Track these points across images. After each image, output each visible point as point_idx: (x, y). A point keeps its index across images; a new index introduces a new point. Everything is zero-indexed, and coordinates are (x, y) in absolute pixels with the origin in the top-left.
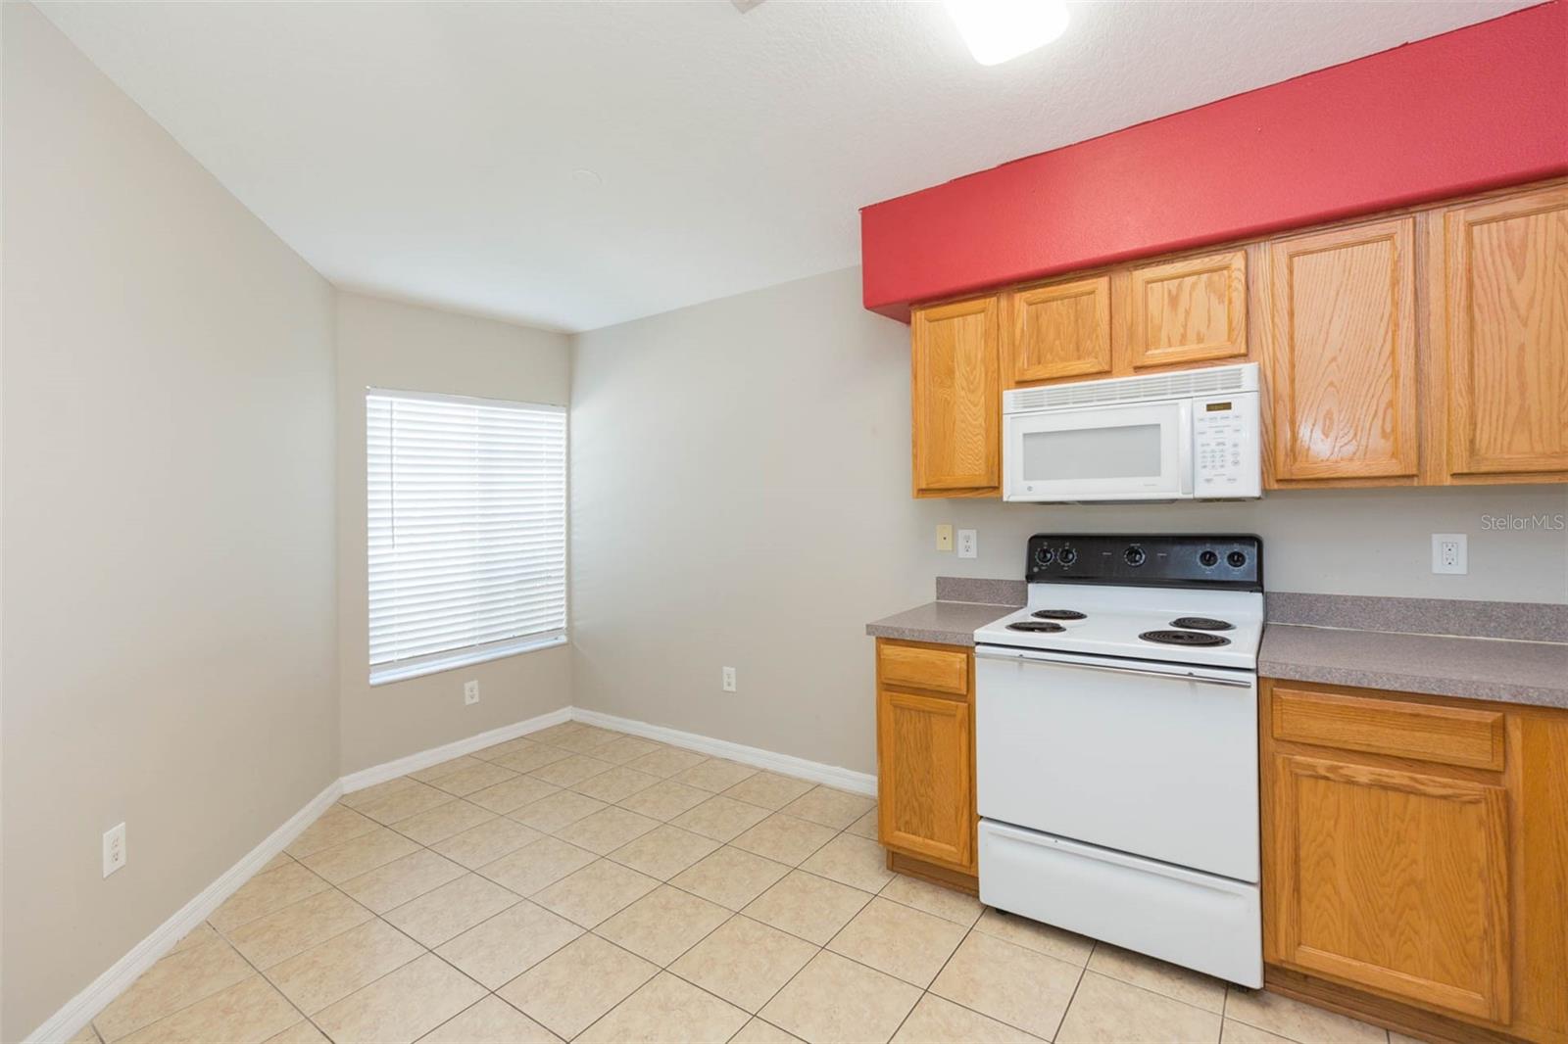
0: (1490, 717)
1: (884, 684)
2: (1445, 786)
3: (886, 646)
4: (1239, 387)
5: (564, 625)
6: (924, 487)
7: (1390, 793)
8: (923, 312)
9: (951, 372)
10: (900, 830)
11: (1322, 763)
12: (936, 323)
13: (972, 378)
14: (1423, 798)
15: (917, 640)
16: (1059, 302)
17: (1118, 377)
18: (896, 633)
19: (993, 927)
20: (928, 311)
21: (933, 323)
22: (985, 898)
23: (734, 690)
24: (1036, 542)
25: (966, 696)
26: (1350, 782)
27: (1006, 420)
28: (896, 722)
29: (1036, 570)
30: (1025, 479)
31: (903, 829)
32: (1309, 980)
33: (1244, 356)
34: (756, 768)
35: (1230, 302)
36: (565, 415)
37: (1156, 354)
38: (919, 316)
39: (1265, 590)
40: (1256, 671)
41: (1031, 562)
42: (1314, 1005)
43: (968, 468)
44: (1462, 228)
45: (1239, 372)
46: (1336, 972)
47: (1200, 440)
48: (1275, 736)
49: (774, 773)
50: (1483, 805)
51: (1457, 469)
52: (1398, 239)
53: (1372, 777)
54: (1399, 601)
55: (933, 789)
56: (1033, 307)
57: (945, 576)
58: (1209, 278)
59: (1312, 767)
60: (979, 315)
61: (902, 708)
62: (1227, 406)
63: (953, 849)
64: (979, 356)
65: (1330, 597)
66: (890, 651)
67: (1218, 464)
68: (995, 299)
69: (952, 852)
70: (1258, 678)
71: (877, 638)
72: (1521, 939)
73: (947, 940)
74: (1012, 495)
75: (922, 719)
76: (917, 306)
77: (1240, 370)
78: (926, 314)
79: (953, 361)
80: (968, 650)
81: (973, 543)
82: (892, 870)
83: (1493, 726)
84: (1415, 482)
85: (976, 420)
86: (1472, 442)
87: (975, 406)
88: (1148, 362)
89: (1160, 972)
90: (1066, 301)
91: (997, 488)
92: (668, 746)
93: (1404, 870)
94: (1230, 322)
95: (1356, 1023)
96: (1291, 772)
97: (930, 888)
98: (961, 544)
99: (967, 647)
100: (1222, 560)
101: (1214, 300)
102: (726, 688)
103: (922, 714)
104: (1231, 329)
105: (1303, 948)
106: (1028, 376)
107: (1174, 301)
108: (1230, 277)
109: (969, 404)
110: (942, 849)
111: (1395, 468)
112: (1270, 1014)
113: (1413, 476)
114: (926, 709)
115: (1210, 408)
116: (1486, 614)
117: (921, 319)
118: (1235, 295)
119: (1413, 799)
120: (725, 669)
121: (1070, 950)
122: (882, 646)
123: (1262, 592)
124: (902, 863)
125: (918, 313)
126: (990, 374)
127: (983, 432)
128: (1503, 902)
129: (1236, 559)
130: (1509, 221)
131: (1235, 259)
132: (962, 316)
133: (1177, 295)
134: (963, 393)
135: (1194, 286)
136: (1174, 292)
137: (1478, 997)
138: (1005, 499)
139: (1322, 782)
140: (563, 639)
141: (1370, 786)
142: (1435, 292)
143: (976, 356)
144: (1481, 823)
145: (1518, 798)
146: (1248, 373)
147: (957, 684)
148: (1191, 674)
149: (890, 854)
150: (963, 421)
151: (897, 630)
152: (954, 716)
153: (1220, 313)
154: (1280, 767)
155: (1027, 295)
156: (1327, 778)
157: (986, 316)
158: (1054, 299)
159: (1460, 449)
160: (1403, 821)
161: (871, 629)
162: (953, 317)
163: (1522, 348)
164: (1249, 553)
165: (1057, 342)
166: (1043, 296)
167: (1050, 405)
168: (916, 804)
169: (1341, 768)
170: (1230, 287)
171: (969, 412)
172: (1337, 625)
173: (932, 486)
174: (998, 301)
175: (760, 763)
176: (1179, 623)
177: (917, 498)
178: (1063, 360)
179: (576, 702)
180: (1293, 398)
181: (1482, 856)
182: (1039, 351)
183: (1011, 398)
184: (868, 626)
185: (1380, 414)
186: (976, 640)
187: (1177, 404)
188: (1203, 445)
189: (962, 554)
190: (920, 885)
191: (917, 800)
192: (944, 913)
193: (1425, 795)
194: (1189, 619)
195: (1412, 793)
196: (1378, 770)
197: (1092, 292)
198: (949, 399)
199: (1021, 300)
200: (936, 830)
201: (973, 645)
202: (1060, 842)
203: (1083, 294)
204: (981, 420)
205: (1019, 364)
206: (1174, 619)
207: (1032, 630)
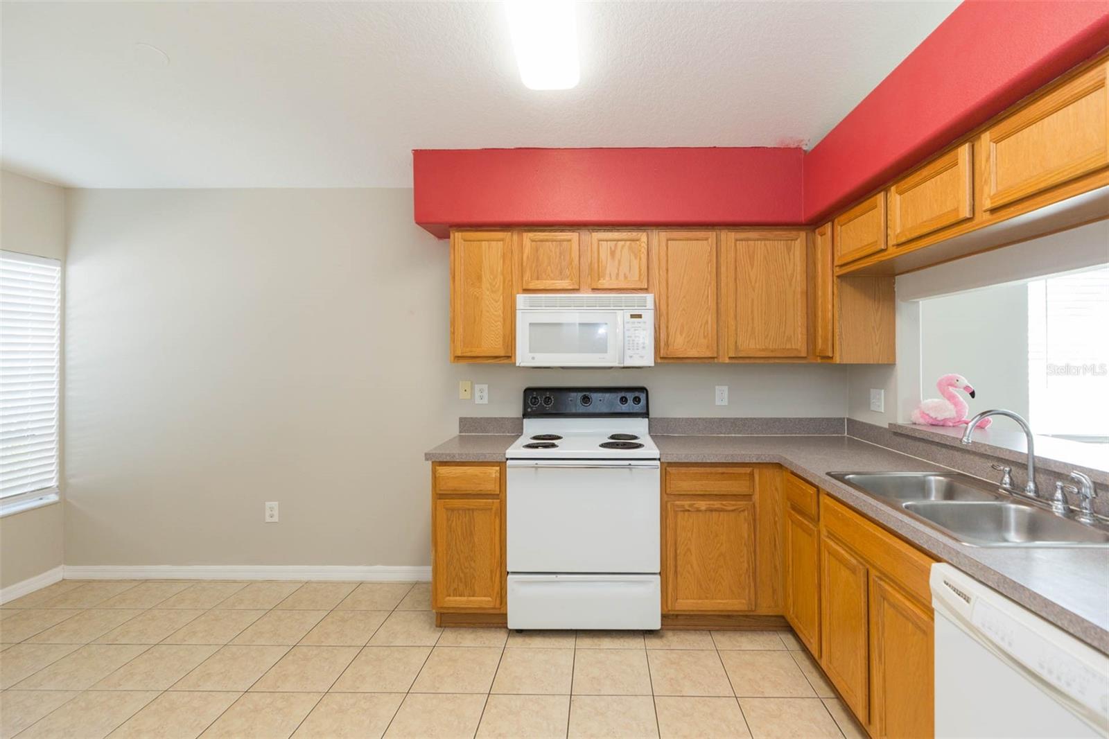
0: (748, 470)
1: (437, 494)
2: (733, 505)
3: (441, 467)
4: (645, 306)
5: (54, 483)
6: (460, 355)
7: (714, 513)
8: (460, 233)
9: (479, 278)
10: (450, 596)
11: (686, 503)
12: (469, 243)
13: (494, 283)
14: (725, 513)
15: (464, 460)
16: (550, 243)
17: (583, 293)
18: (448, 458)
19: (518, 641)
20: (464, 233)
21: (466, 243)
22: (511, 625)
23: (277, 521)
24: (528, 392)
25: (498, 495)
26: (698, 510)
27: (519, 314)
28: (448, 520)
29: (529, 410)
30: (530, 352)
31: (452, 595)
32: (679, 617)
33: (646, 290)
34: (300, 582)
35: (640, 259)
36: (58, 268)
37: (604, 283)
38: (457, 236)
39: (650, 417)
40: (659, 459)
41: (525, 405)
42: (681, 630)
43: (491, 343)
44: (733, 241)
45: (645, 299)
46: (691, 609)
47: (627, 334)
48: (667, 492)
49: (319, 582)
50: (746, 512)
51: (731, 355)
52: (710, 240)
53: (708, 506)
54: (704, 419)
55: (474, 561)
56: (534, 243)
57: (465, 416)
58: (630, 244)
59: (683, 506)
60: (499, 242)
61: (453, 510)
62: (640, 316)
63: (490, 599)
64: (499, 271)
65: (675, 419)
66: (443, 471)
67: (635, 348)
68: (510, 233)
69: (489, 601)
70: (661, 463)
71: (433, 462)
72: (758, 570)
73: (491, 660)
74: (523, 362)
75: (467, 515)
76: (455, 228)
77: (645, 297)
78: (462, 236)
79: (481, 270)
80: (502, 465)
81: (485, 394)
82: (440, 627)
83: (750, 474)
84: (716, 360)
85: (496, 311)
86: (736, 342)
87: (497, 302)
88: (600, 287)
89: (612, 638)
90: (554, 243)
91: (510, 356)
92: (199, 581)
93: (718, 549)
94: (640, 271)
95: (698, 632)
96: (674, 511)
97: (471, 630)
98: (477, 394)
99: (500, 462)
100: (630, 401)
101: (633, 257)
102: (268, 519)
103: (467, 512)
104: (640, 275)
105: (678, 601)
106: (531, 286)
107: (613, 253)
108: (640, 245)
109: (493, 301)
110: (481, 601)
111: (709, 354)
112: (664, 640)
113: (714, 358)
114: (472, 507)
115: (633, 316)
116: (736, 424)
117: (458, 238)
118: (642, 256)
119: (721, 513)
120: (268, 504)
121: (565, 641)
122: (438, 468)
123: (648, 418)
124: (448, 620)
125: (456, 234)
126: (507, 282)
127: (502, 320)
128: (753, 554)
129: (637, 400)
130: (749, 242)
131: (643, 236)
132: (488, 241)
133: (614, 251)
134: (488, 293)
135: (623, 247)
136: (613, 248)
137: (744, 601)
138: (517, 364)
139: (686, 513)
140: (53, 498)
141: (706, 511)
142: (723, 269)
143: (497, 271)
144: (745, 519)
145: (757, 505)
146: (649, 298)
147: (492, 487)
148: (630, 465)
149: (439, 615)
150: (488, 311)
151: (449, 455)
152: (491, 509)
153: (635, 263)
154: (670, 510)
155: (531, 235)
156: (689, 511)
157: (504, 245)
158: (547, 241)
159: (732, 347)
160: (718, 525)
161: (428, 456)
162: (482, 241)
163: (753, 300)
164: (643, 397)
165: (549, 268)
166: (542, 238)
167: (546, 306)
168: (462, 575)
169: (694, 504)
170: (640, 251)
171: (492, 306)
172: (679, 433)
173: (465, 355)
174: (512, 235)
175: (304, 577)
176: (613, 437)
177: (454, 362)
178: (552, 279)
179: (69, 560)
180: (667, 314)
181: (746, 536)
182: (538, 271)
183: (521, 300)
184: (426, 454)
185: (703, 327)
186: (507, 456)
187: (616, 313)
188: (628, 337)
189: (478, 401)
190: (462, 631)
191: (463, 572)
192: (484, 643)
193: (726, 511)
194: (618, 435)
195: (721, 511)
196: (708, 502)
197: (570, 240)
198: (477, 295)
199: (528, 236)
200: (476, 588)
201: (504, 460)
202: (559, 576)
203: (564, 240)
204: (500, 312)
205: (525, 278)
206: (610, 435)
207: (537, 447)
